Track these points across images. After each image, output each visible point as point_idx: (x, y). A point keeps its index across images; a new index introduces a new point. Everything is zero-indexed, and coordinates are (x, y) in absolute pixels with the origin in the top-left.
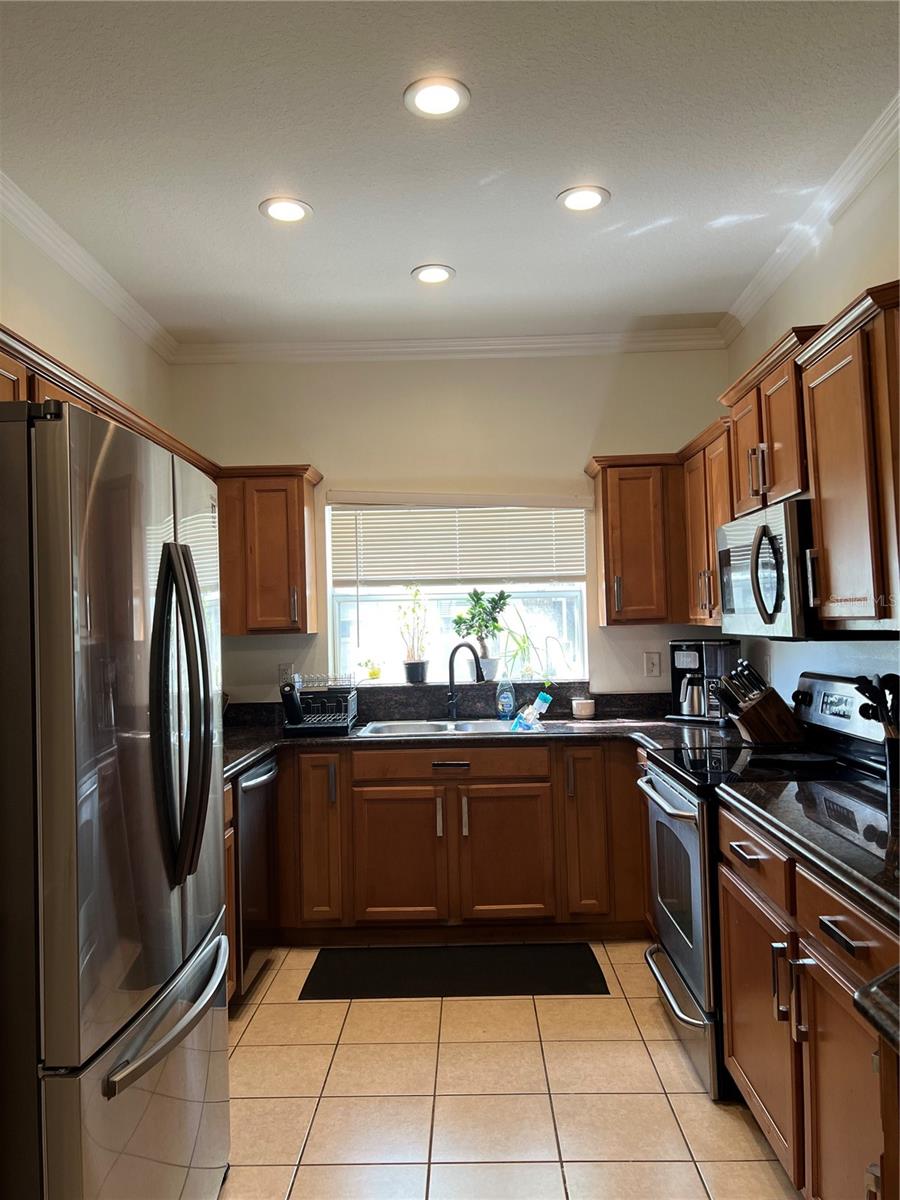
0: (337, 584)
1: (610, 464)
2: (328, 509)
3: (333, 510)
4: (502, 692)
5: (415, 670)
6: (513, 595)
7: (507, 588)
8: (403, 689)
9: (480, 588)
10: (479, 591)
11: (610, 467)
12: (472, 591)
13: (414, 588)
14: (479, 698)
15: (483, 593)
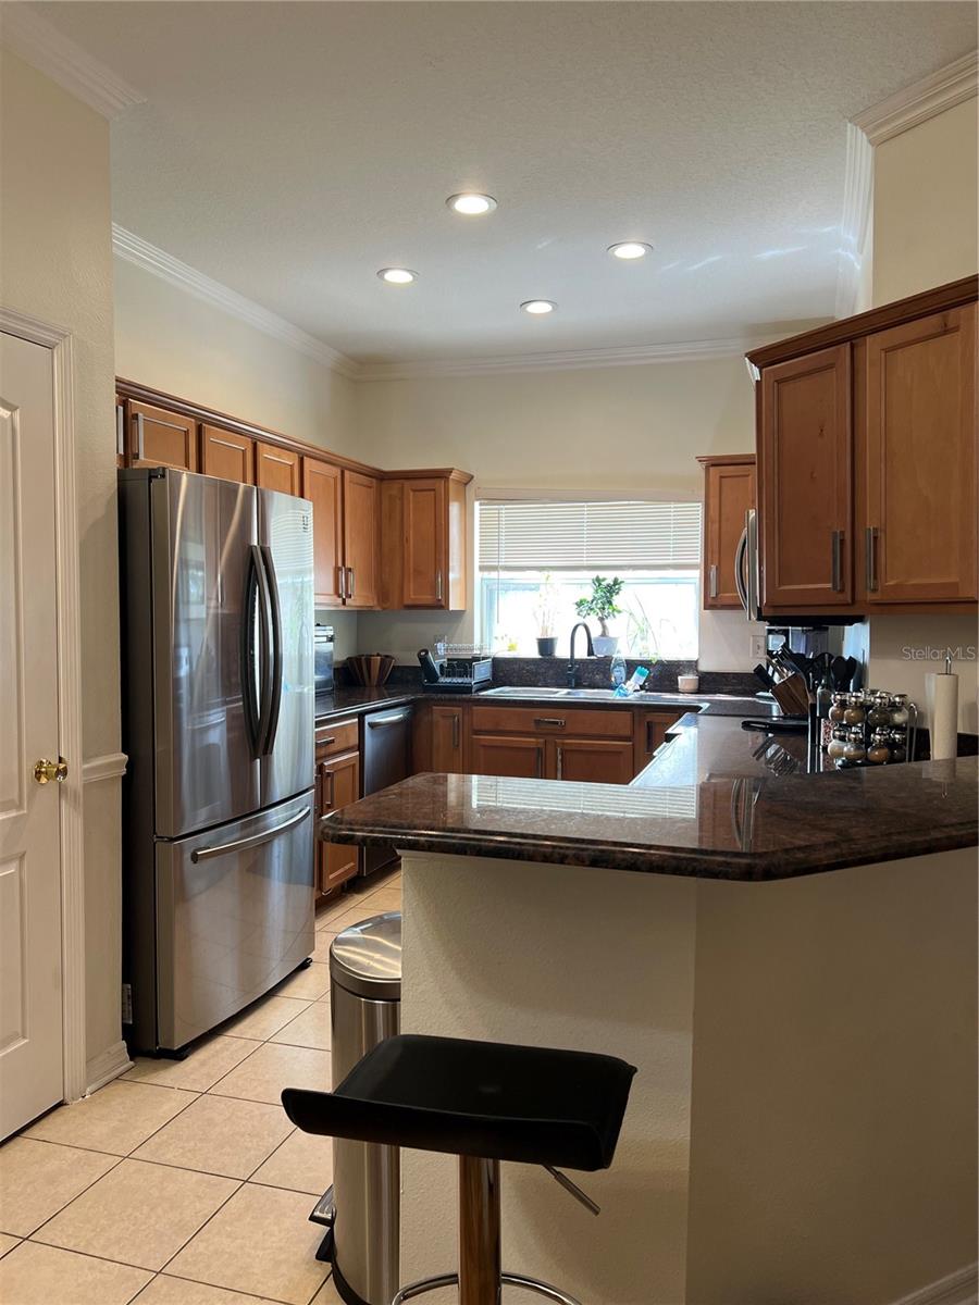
0: (482, 568)
1: (713, 463)
2: (477, 504)
3: (481, 504)
4: (615, 667)
5: (546, 645)
6: (626, 581)
7: (620, 575)
8: (533, 661)
9: (602, 574)
10: (601, 577)
11: (713, 465)
12: (595, 577)
13: (546, 573)
14: (595, 670)
15: (604, 580)
